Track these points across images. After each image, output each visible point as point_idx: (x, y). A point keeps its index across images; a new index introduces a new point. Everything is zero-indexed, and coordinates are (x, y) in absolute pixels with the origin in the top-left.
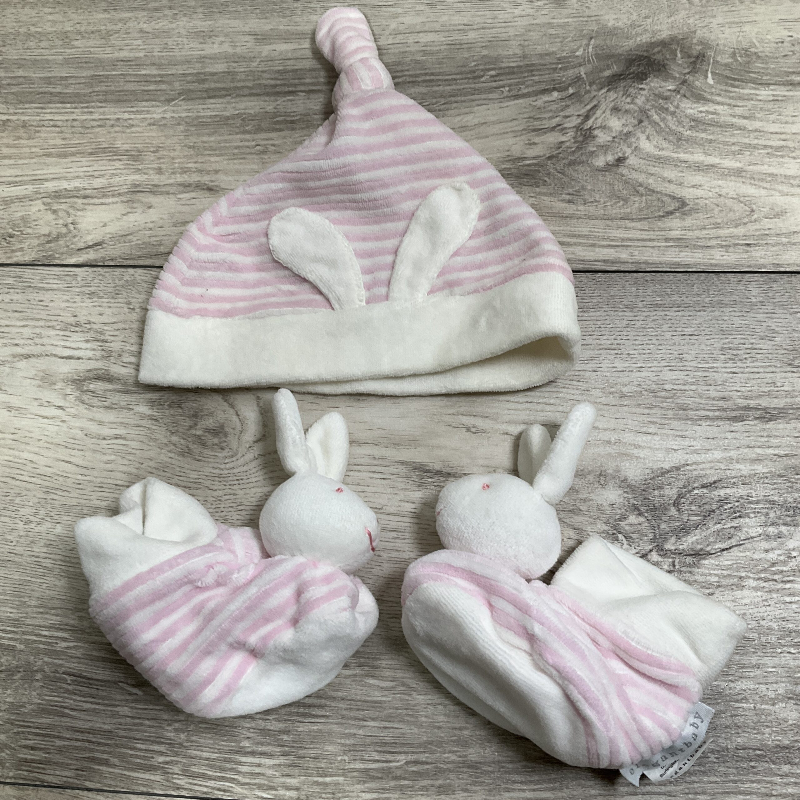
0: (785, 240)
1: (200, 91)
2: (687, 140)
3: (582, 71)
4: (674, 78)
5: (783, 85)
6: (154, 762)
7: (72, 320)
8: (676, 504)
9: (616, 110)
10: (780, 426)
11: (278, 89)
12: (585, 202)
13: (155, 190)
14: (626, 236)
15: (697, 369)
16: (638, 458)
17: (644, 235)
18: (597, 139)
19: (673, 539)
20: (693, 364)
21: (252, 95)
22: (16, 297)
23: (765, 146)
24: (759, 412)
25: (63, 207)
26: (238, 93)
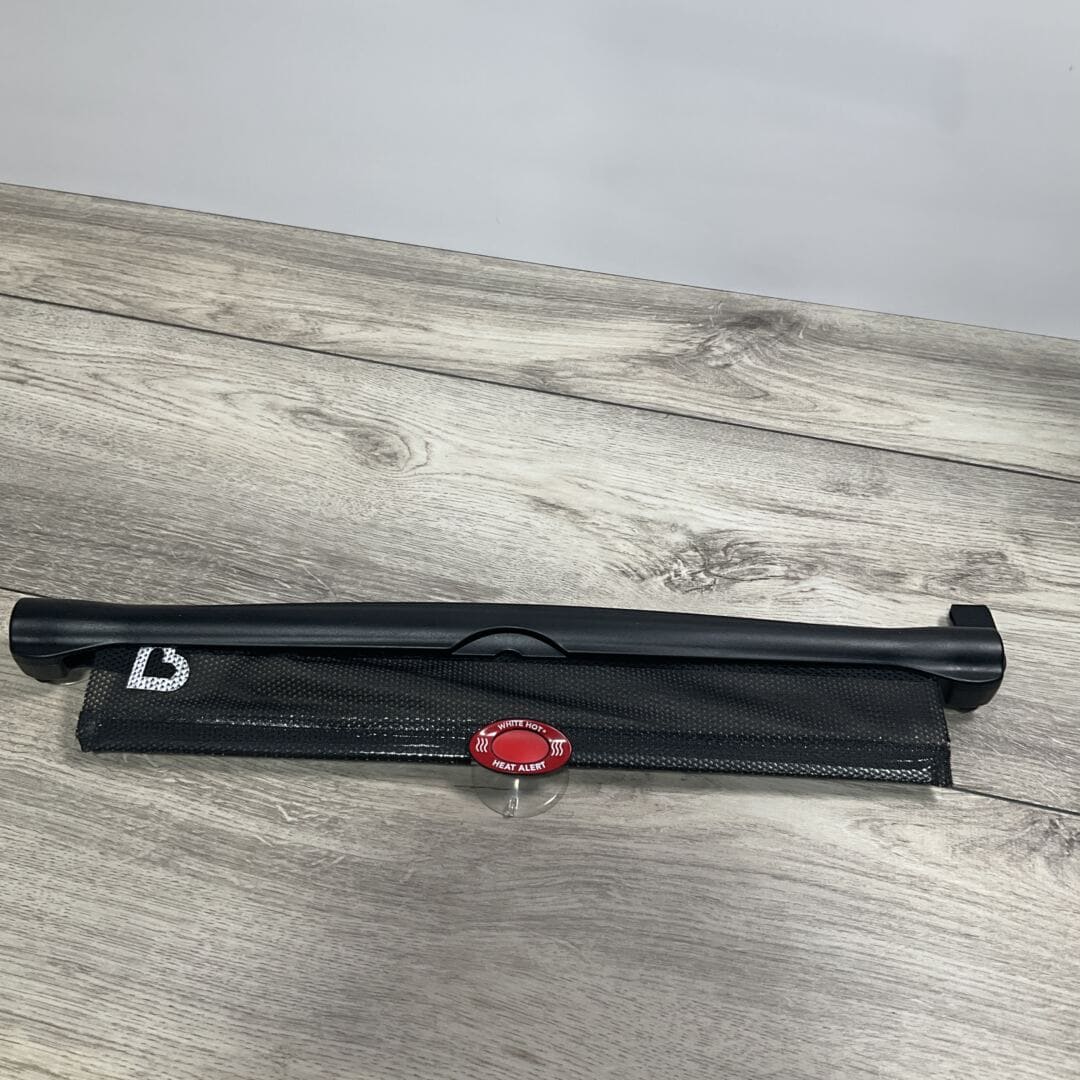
0: (835, 424)
2: (777, 364)
3: (711, 317)
4: (776, 331)
5: (853, 347)
7: (301, 379)
8: (725, 550)
9: (730, 340)
10: (810, 521)
12: (697, 382)
13: (385, 323)
14: (721, 402)
15: (757, 481)
16: (702, 521)
17: (736, 406)
18: (713, 352)
19: (718, 568)
20: (756, 478)
22: (262, 360)
23: (832, 376)
25: (315, 320)
26: (461, 286)
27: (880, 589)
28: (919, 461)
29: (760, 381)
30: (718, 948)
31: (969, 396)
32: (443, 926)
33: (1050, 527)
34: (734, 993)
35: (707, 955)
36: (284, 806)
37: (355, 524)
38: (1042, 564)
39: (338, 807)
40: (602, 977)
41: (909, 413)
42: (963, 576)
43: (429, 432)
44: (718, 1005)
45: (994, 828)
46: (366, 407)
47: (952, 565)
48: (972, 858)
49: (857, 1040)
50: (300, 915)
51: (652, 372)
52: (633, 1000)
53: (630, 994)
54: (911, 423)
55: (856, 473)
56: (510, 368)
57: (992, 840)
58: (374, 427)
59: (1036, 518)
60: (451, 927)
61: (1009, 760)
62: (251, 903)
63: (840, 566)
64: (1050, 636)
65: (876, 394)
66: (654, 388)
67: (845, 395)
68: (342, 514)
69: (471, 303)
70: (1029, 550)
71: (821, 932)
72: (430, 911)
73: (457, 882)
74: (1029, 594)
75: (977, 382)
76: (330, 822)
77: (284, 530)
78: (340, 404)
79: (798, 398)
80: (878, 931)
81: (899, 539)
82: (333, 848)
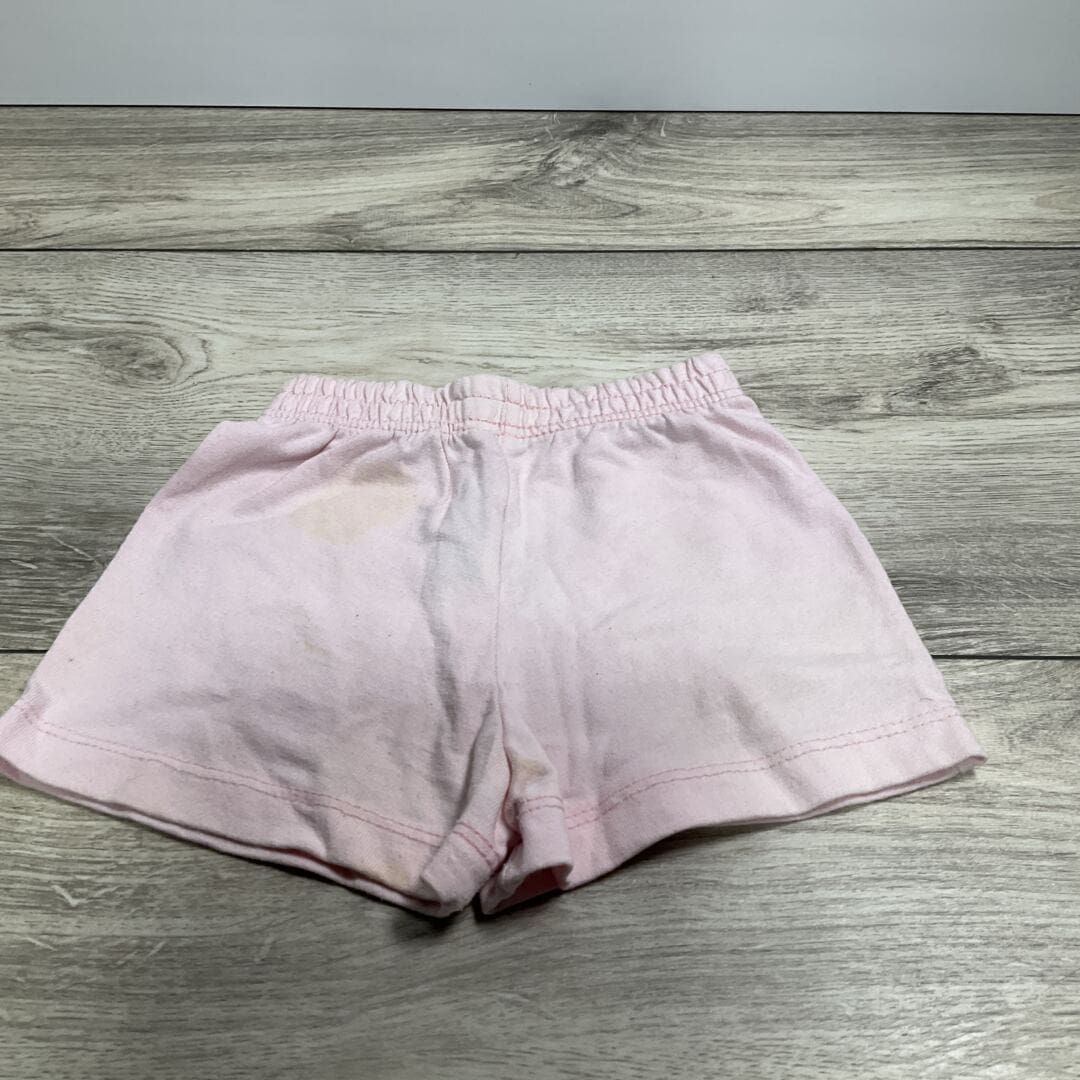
0: (729, 230)
1: (182, 138)
2: (641, 170)
3: (547, 129)
4: (631, 133)
5: (728, 136)
6: (40, 623)
7: (17, 288)
9: (577, 152)
11: (257, 137)
12: (547, 208)
13: (123, 200)
15: (648, 316)
17: (602, 228)
18: (558, 171)
20: (645, 312)
21: (232, 141)
23: (712, 174)
24: (704, 344)
25: (27, 211)
26: (219, 140)
27: (833, 420)
28: (840, 256)
29: (626, 195)
30: (733, 952)
31: (882, 171)
32: (331, 1014)
33: (1018, 306)
34: (767, 1013)
35: (717, 966)
36: (64, 885)
37: (120, 464)
38: (1021, 352)
39: (146, 868)
40: (576, 1035)
41: (814, 201)
42: (931, 385)
43: (205, 327)
44: (747, 1037)
45: (1054, 698)
46: (112, 309)
47: (914, 373)
48: (1037, 745)
49: (952, 1042)
50: (109, 1045)
51: (487, 205)
52: (627, 1059)
53: (621, 1053)
54: (822, 213)
55: (769, 284)
56: (301, 229)
57: (1056, 715)
58: (127, 333)
59: (999, 298)
60: (342, 1013)
61: (1051, 605)
62: (32, 1043)
63: (776, 401)
64: (1056, 439)
65: (772, 187)
66: (492, 224)
67: (734, 194)
68: (98, 454)
69: (235, 159)
70: (1001, 339)
71: (867, 894)
72: (308, 995)
73: (339, 942)
74: (1017, 391)
75: (887, 153)
76: (135, 894)
77: (17, 491)
78: (75, 311)
79: (678, 207)
80: (942, 874)
81: (840, 355)
82: (146, 932)
